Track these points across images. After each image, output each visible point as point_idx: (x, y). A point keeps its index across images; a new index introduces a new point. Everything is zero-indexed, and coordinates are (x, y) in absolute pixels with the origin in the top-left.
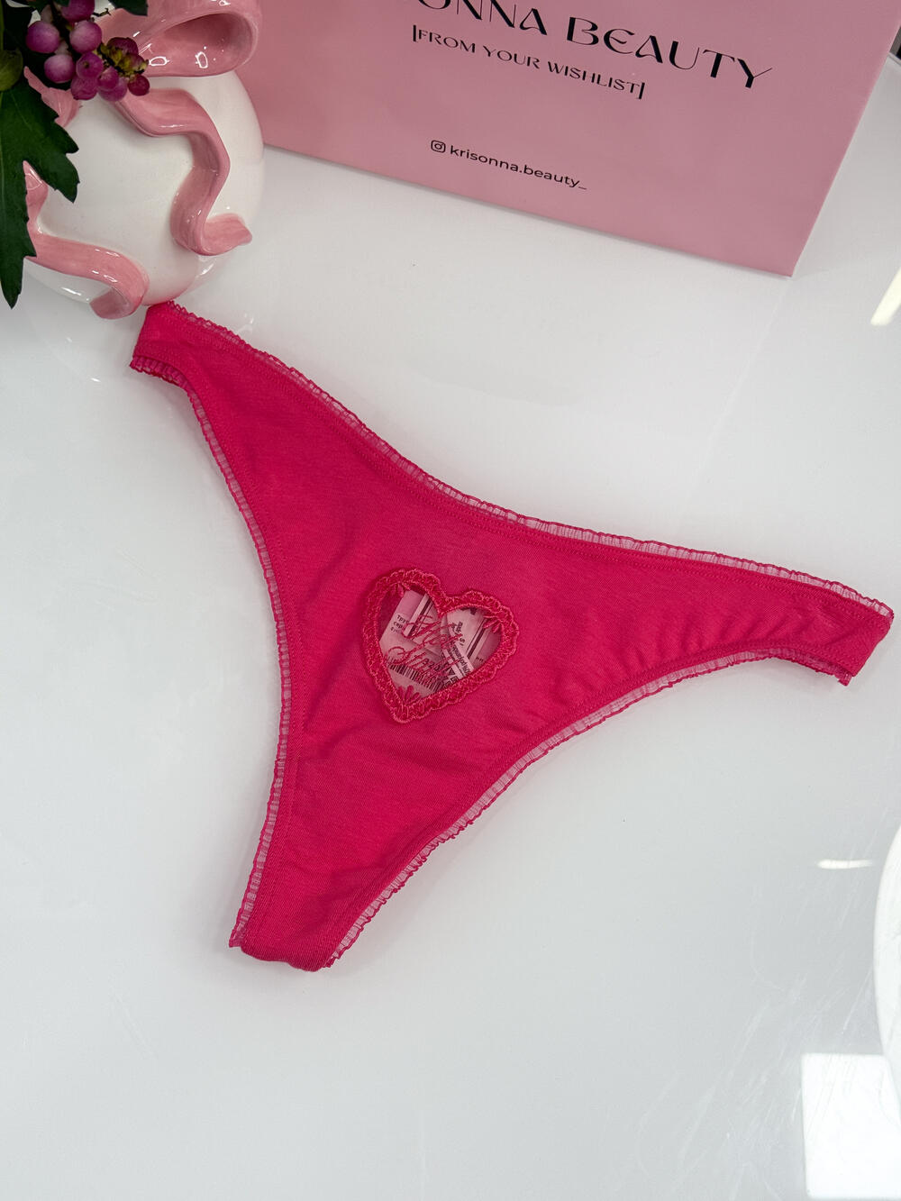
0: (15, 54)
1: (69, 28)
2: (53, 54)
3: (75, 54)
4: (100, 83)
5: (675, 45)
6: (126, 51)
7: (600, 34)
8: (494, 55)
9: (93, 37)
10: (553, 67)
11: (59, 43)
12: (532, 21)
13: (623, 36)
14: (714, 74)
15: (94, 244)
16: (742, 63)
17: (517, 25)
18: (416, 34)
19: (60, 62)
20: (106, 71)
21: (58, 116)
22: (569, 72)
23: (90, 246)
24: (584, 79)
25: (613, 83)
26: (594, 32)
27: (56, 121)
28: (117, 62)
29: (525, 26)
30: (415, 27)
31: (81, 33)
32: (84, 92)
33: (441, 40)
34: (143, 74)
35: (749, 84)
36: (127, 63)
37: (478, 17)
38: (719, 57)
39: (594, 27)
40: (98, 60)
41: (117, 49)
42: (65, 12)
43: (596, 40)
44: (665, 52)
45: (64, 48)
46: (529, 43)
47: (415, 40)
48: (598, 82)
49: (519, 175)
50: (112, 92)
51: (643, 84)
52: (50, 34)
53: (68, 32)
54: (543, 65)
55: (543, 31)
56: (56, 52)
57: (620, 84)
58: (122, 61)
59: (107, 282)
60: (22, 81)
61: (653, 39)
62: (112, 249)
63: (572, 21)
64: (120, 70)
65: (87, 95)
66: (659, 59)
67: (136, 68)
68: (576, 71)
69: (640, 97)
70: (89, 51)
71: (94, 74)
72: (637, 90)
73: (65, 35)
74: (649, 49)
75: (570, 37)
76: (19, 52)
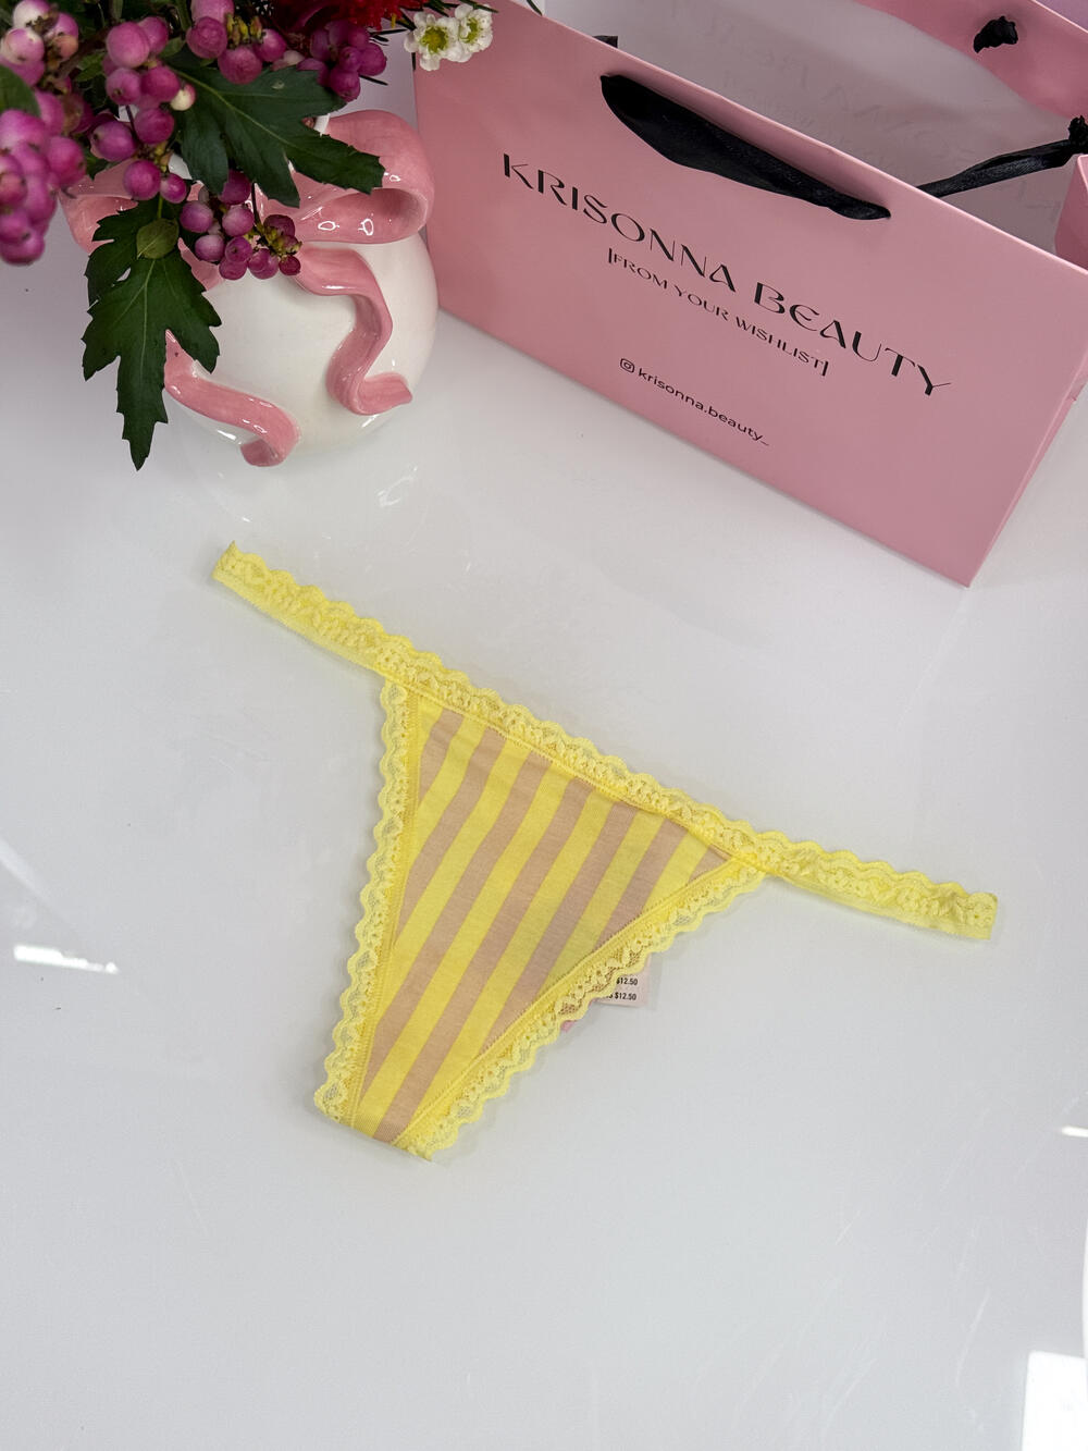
0: (172, 224)
1: (223, 210)
2: (206, 234)
3: (226, 237)
4: (248, 265)
5: (858, 335)
6: (283, 230)
7: (787, 306)
8: (685, 296)
9: (245, 223)
10: (741, 323)
11: (213, 223)
12: (720, 275)
13: (809, 315)
14: (895, 372)
15: (248, 393)
16: (922, 369)
17: (707, 274)
18: (612, 257)
19: (211, 243)
20: (257, 254)
21: (204, 290)
22: (756, 332)
23: (243, 394)
24: (770, 341)
25: (798, 354)
26: (780, 302)
27: (204, 294)
28: (270, 242)
29: (714, 277)
30: (611, 250)
31: (234, 218)
32: (232, 273)
33: (635, 269)
34: (295, 256)
35: (929, 391)
36: (281, 244)
37: (672, 259)
38: (900, 359)
39: (781, 298)
40: (248, 245)
41: (273, 228)
42: (219, 197)
43: (782, 310)
44: (849, 339)
45: (216, 229)
46: (717, 293)
47: (610, 261)
48: (784, 349)
49: (703, 414)
50: (263, 272)
51: (827, 363)
52: (203, 215)
53: (222, 214)
54: (731, 318)
55: (732, 288)
56: (209, 232)
57: (805, 356)
58: (276, 241)
59: (255, 431)
60: (176, 250)
61: (837, 324)
62: (267, 400)
63: (760, 287)
64: (272, 250)
65: (235, 275)
66: (843, 344)
67: (288, 249)
68: (763, 333)
69: (824, 374)
70: (240, 236)
71: (242, 259)
72: (821, 367)
73: (218, 216)
74: (832, 331)
75: (758, 300)
76: (176, 223)
